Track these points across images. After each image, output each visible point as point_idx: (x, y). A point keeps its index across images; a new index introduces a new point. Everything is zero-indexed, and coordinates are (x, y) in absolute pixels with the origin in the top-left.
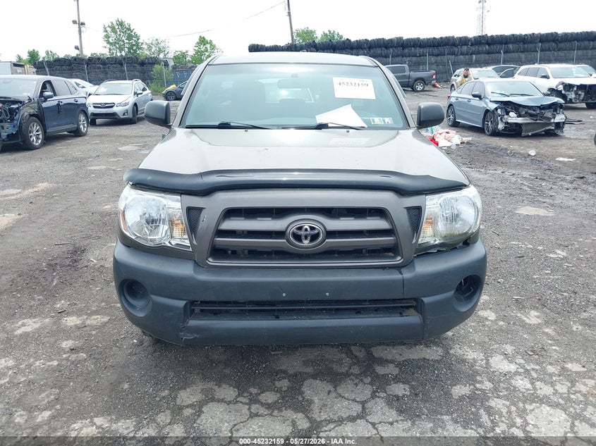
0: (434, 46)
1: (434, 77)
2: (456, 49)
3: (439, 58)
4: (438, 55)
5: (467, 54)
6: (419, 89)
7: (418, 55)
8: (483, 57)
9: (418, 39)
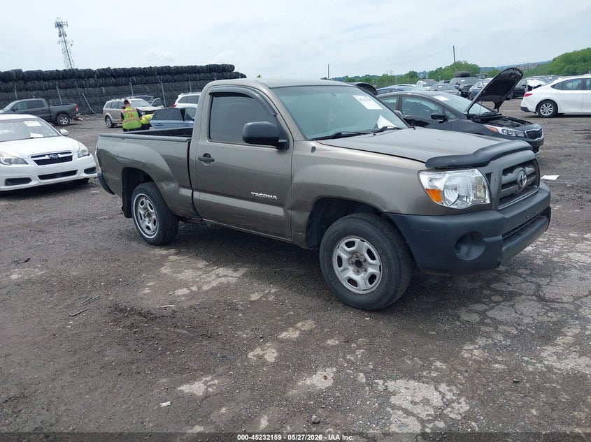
0: (59, 79)
1: (77, 110)
2: (84, 82)
3: (68, 91)
4: (66, 88)
5: (96, 87)
6: (63, 123)
7: (44, 88)
8: (111, 89)
9: (40, 72)
